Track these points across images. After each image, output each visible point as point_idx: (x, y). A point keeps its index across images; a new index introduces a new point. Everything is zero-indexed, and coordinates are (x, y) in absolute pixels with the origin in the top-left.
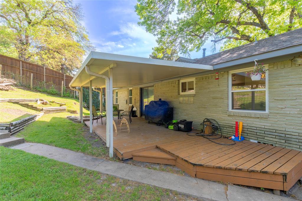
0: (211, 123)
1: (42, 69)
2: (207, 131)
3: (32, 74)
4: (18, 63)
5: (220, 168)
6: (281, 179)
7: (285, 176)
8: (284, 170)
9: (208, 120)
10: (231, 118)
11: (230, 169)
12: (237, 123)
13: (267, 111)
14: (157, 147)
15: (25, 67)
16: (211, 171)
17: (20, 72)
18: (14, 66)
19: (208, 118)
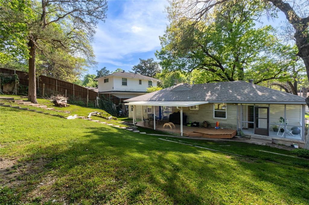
0: (207, 123)
1: (71, 85)
2: (206, 126)
3: (66, 90)
4: (54, 82)
5: (217, 135)
6: (230, 135)
7: (231, 135)
8: (231, 134)
9: (206, 122)
10: (214, 121)
11: (219, 135)
12: (217, 122)
13: (226, 118)
14: (194, 132)
15: (59, 84)
16: (214, 136)
17: (56, 89)
18: (51, 84)
19: (206, 121)
